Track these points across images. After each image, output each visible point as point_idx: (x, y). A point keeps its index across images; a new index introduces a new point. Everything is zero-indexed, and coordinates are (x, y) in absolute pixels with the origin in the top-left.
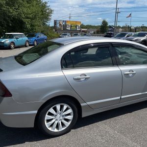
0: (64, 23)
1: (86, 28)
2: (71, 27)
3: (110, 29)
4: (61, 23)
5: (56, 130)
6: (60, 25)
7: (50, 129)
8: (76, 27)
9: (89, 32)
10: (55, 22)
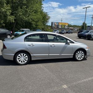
0: (57, 24)
1: (73, 27)
2: (62, 26)
3: (89, 28)
4: (55, 24)
5: (21, 63)
6: (55, 25)
7: (19, 62)
8: (65, 26)
9: (74, 30)
10: (52, 23)
